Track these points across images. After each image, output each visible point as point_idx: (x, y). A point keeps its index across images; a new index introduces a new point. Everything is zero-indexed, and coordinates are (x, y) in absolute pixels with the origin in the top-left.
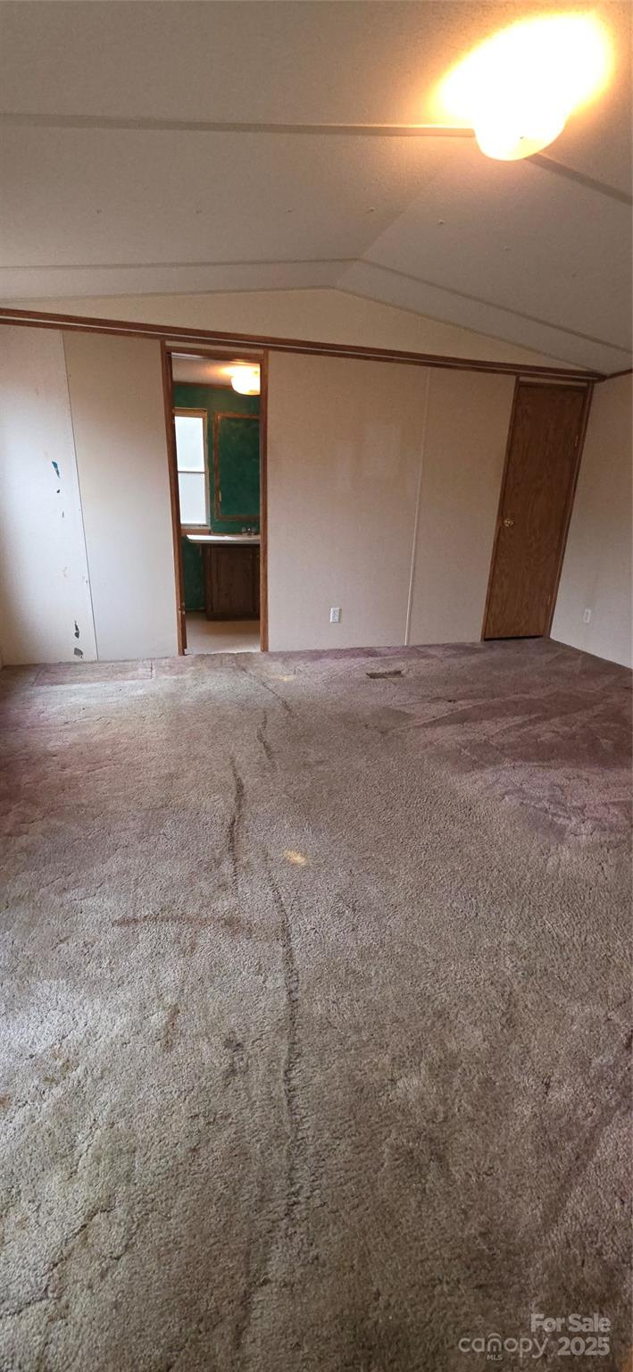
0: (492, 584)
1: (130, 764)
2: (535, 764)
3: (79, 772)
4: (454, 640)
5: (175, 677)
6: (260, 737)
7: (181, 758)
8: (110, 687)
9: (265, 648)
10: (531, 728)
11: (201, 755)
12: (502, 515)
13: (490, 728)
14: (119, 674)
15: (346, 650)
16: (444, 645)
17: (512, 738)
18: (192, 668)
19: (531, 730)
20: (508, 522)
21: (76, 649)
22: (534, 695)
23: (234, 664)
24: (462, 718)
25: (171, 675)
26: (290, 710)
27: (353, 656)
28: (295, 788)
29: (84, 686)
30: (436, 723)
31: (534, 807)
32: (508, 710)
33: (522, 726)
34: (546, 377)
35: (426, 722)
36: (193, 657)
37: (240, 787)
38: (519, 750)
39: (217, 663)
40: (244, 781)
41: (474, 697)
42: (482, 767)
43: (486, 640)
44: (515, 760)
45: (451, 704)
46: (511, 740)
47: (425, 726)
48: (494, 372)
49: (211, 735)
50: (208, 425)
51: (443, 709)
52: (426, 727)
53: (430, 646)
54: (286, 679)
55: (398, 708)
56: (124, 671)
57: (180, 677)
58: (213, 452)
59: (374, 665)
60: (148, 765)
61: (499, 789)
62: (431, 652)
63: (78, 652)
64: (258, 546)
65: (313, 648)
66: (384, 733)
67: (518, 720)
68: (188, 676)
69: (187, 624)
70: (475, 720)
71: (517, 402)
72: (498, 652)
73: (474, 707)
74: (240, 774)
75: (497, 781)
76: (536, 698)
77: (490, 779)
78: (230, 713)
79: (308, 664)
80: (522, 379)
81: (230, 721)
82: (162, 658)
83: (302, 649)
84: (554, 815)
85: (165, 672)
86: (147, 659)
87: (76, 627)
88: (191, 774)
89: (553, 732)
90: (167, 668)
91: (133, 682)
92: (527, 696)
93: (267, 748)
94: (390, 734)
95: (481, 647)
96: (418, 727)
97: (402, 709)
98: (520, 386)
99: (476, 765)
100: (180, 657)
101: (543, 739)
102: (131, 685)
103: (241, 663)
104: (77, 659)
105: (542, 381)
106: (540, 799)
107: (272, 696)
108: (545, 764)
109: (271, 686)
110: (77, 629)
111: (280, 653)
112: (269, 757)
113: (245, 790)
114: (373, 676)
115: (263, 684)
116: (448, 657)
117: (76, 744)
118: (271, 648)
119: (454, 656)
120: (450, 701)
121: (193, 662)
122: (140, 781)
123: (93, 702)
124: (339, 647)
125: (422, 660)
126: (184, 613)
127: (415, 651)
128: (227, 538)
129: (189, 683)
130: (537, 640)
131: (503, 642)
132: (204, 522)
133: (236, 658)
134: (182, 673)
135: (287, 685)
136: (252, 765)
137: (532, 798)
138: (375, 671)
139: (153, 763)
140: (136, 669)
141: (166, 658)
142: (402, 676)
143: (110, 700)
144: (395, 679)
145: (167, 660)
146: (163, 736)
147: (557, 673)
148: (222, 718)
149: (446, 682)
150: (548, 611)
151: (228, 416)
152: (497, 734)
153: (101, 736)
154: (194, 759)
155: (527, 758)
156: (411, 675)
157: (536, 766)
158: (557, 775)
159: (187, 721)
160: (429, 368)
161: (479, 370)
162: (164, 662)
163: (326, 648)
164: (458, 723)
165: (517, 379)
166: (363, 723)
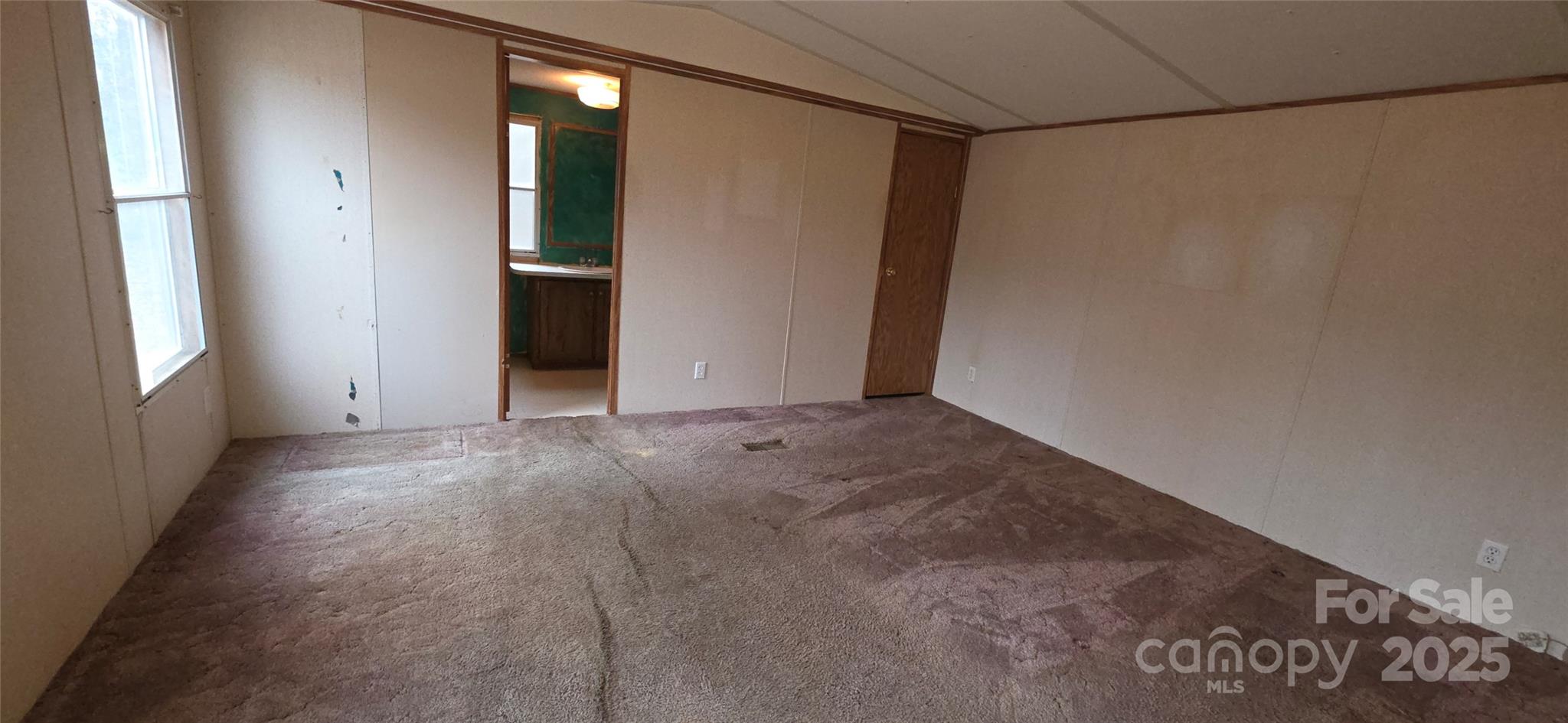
0: (873, 337)
1: (442, 598)
2: (955, 563)
3: (362, 617)
4: (833, 398)
5: (495, 454)
6: (623, 543)
7: (516, 583)
8: (402, 470)
9: (613, 409)
10: (939, 513)
11: (544, 575)
12: (884, 263)
13: (895, 516)
14: (416, 451)
15: (714, 412)
16: (823, 404)
17: (921, 529)
18: (518, 440)
19: (940, 517)
20: (890, 272)
21: (349, 415)
22: (932, 470)
23: (575, 433)
24: (862, 504)
25: (489, 450)
26: (656, 500)
27: (725, 419)
28: (680, 621)
29: (363, 471)
30: (835, 511)
31: (967, 624)
32: (910, 491)
33: (930, 510)
34: (925, 126)
35: (824, 510)
36: (518, 423)
37: (605, 623)
38: (934, 544)
39: (551, 431)
40: (610, 614)
41: (870, 474)
42: (898, 572)
43: (867, 398)
44: (932, 559)
45: (845, 484)
46: (923, 531)
47: (824, 515)
48: (877, 116)
49: (556, 543)
50: (543, 136)
51: (836, 492)
52: (825, 518)
53: (808, 406)
54: (644, 454)
55: (786, 493)
56: (421, 445)
57: (504, 453)
58: (548, 167)
59: (747, 432)
60: (470, 598)
61: (924, 602)
62: (810, 413)
63: (352, 419)
64: (609, 282)
65: (673, 410)
66: (777, 528)
67: (922, 503)
68: (514, 451)
70: (878, 506)
71: (898, 148)
72: (883, 415)
73: (873, 487)
74: (603, 603)
75: (919, 591)
76: (936, 472)
77: (912, 588)
78: (578, 507)
79: (670, 431)
80: (904, 125)
81: (579, 519)
82: (474, 425)
83: (661, 410)
84: (991, 633)
85: (481, 447)
86: (455, 427)
87: (352, 384)
88: (533, 608)
89: (964, 517)
90: (484, 440)
91: (437, 463)
92: (926, 471)
93: (634, 559)
94: (784, 529)
95: (864, 406)
96: (816, 518)
97: (794, 493)
98: (902, 132)
99: (892, 570)
100: (501, 424)
101: (955, 527)
102: (434, 468)
103: (584, 432)
104: (351, 428)
105: (924, 129)
106: (971, 613)
107: (630, 479)
108: (966, 562)
109: (626, 464)
110: (353, 387)
111: (632, 416)
112: (640, 573)
113: (613, 627)
114: (750, 447)
115: (617, 461)
116: (831, 420)
117: (354, 568)
118: (622, 408)
119: (837, 419)
120: (844, 480)
121: (519, 432)
122: (459, 626)
123: (378, 495)
124: (703, 407)
125: (803, 425)
126: (508, 366)
127: (792, 413)
128: (562, 271)
129: (517, 462)
130: (918, 397)
131: (886, 401)
132: (532, 248)
133: (575, 424)
134: (505, 447)
135: (648, 462)
136: (617, 587)
137: (961, 611)
138: (752, 441)
139: (476, 593)
140: (439, 443)
141: (480, 425)
142: (784, 447)
143: (403, 492)
144: (777, 451)
145: (484, 429)
146: (488, 548)
147: (950, 439)
148: (568, 515)
149: (835, 454)
150: (929, 367)
151: (567, 127)
152: (905, 523)
153: (393, 552)
154: (536, 582)
155: (944, 556)
156: (794, 446)
157: (956, 566)
158: (981, 576)
159: (520, 522)
160: (811, 105)
161: (860, 112)
162: (478, 431)
163: (688, 410)
164: (860, 510)
165: (899, 125)
166: (750, 516)
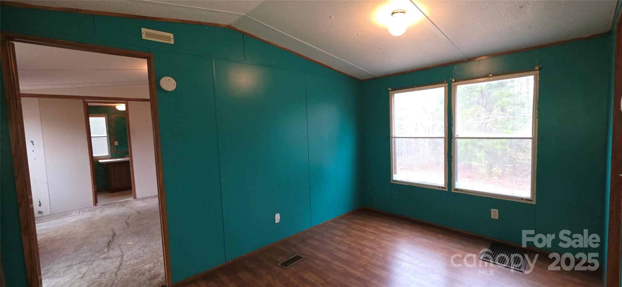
5: (91, 213)
6: (125, 222)
7: (91, 232)
8: (59, 221)
9: (134, 198)
11: (100, 230)
14: (63, 216)
18: (100, 209)
26: (140, 213)
28: (135, 230)
29: (45, 223)
36: (100, 205)
37: (114, 234)
39: (112, 205)
49: (105, 225)
50: (108, 120)
54: (140, 205)
63: (40, 212)
64: (129, 161)
68: (97, 211)
69: (98, 196)
74: (115, 231)
78: (115, 218)
79: (153, 199)
86: (78, 210)
90: (88, 211)
91: (70, 218)
93: (128, 224)
100: (94, 207)
104: (39, 215)
107: (134, 211)
109: (134, 208)
110: (40, 203)
111: (141, 198)
115: (131, 208)
118: (137, 197)
126: (96, 189)
128: (119, 160)
132: (107, 154)
133: (121, 203)
134: (94, 211)
136: (120, 228)
140: (71, 214)
141: (87, 208)
143: (59, 225)
146: (84, 229)
148: (111, 220)
151: (117, 116)
154: (97, 232)
159: (95, 223)
